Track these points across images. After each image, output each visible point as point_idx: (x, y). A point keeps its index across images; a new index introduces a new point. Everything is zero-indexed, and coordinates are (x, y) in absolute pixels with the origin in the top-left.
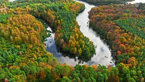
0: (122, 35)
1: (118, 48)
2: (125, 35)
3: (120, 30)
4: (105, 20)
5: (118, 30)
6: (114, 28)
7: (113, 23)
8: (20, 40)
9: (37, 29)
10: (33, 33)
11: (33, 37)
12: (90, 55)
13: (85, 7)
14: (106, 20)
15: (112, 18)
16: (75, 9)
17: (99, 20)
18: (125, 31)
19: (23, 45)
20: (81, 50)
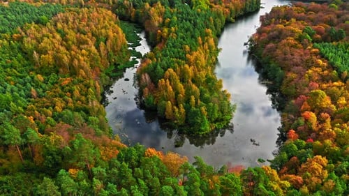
0: (325, 86)
1: (293, 120)
2: (334, 86)
3: (326, 72)
4: (291, 40)
5: (319, 70)
6: (309, 65)
7: (314, 50)
8: (49, 64)
9: (102, 44)
10: (84, 51)
11: (79, 60)
12: (208, 128)
13: (261, 6)
14: (296, 39)
15: (318, 36)
16: (226, 7)
17: (278, 37)
18: (340, 75)
19: (53, 76)
20: (183, 110)
